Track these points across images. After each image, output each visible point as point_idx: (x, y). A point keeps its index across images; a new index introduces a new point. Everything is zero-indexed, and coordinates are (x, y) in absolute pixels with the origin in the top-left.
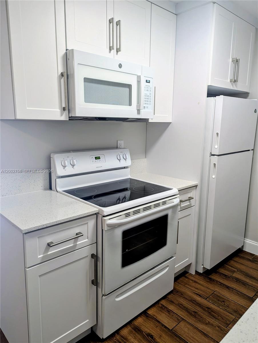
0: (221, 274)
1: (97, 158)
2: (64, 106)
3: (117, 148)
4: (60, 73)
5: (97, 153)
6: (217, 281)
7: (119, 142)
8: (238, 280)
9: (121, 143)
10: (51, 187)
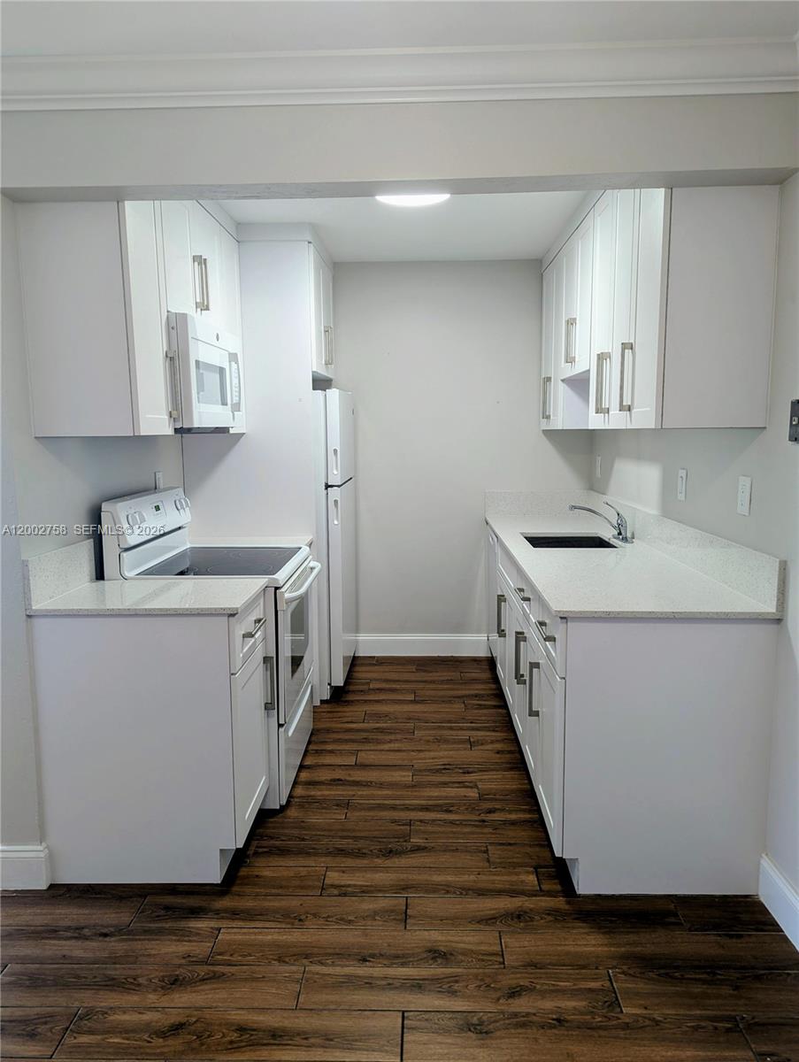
0: (353, 691)
1: (158, 508)
2: (170, 410)
3: (156, 488)
4: (164, 352)
5: (158, 498)
6: (358, 701)
7: (157, 475)
8: (380, 690)
9: (160, 477)
10: (100, 575)
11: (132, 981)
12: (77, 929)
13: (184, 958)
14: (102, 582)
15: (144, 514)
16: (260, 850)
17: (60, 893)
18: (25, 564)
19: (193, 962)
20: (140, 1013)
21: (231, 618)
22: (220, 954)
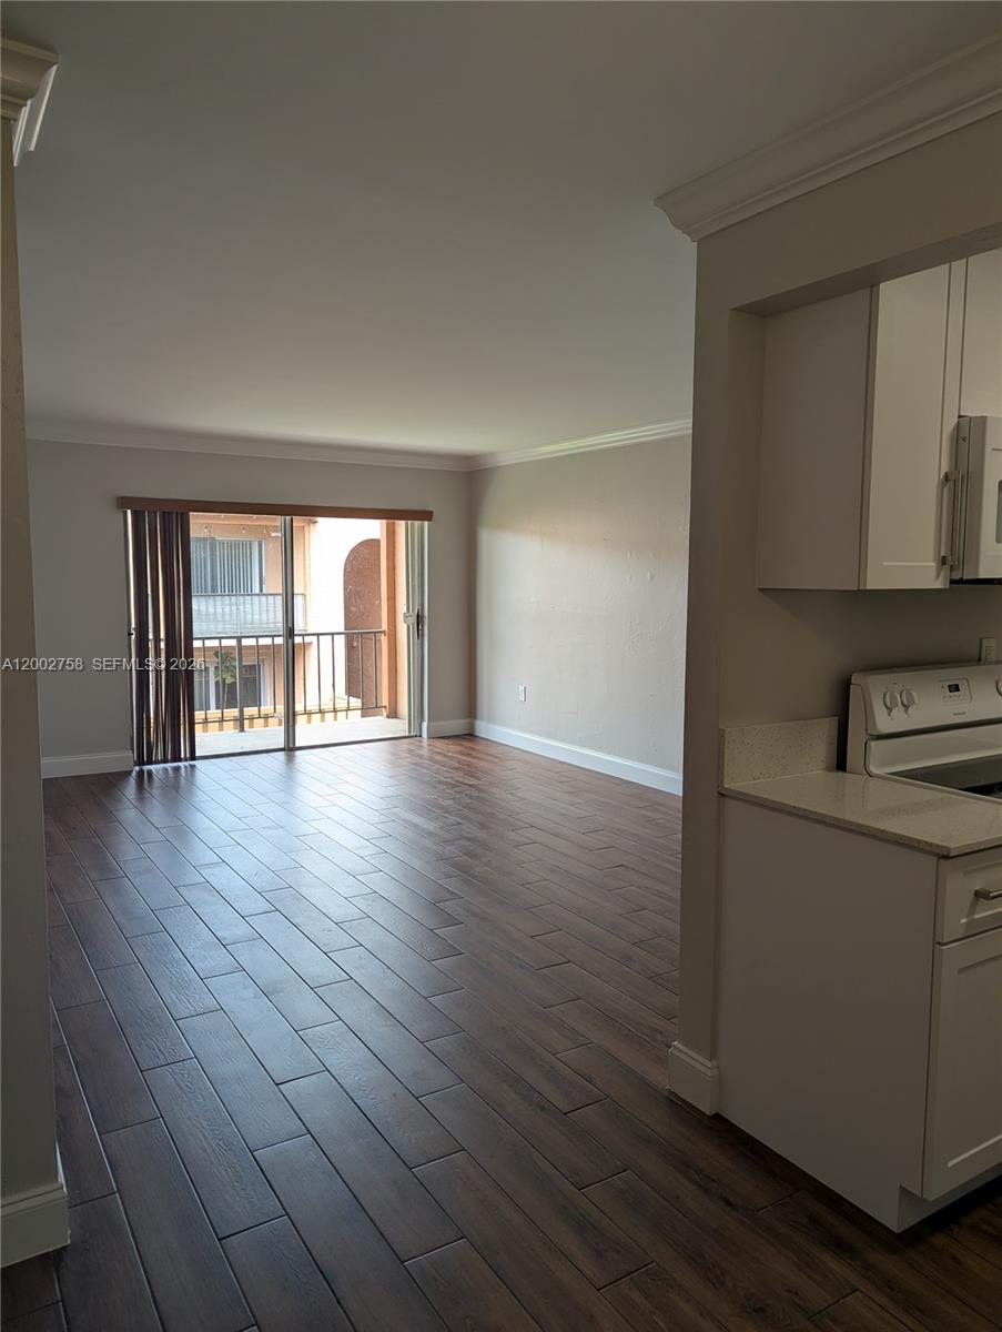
1: (955, 688)
2: (943, 554)
3: (980, 659)
4: (942, 474)
5: (953, 674)
7: (985, 642)
9: (991, 645)
10: (841, 764)
11: (719, 1274)
12: (708, 1177)
13: (789, 1291)
14: (840, 773)
15: (914, 694)
16: (985, 1227)
17: (721, 1129)
18: (721, 734)
19: (795, 1303)
20: (701, 1315)
21: (942, 861)
22: (834, 1320)
